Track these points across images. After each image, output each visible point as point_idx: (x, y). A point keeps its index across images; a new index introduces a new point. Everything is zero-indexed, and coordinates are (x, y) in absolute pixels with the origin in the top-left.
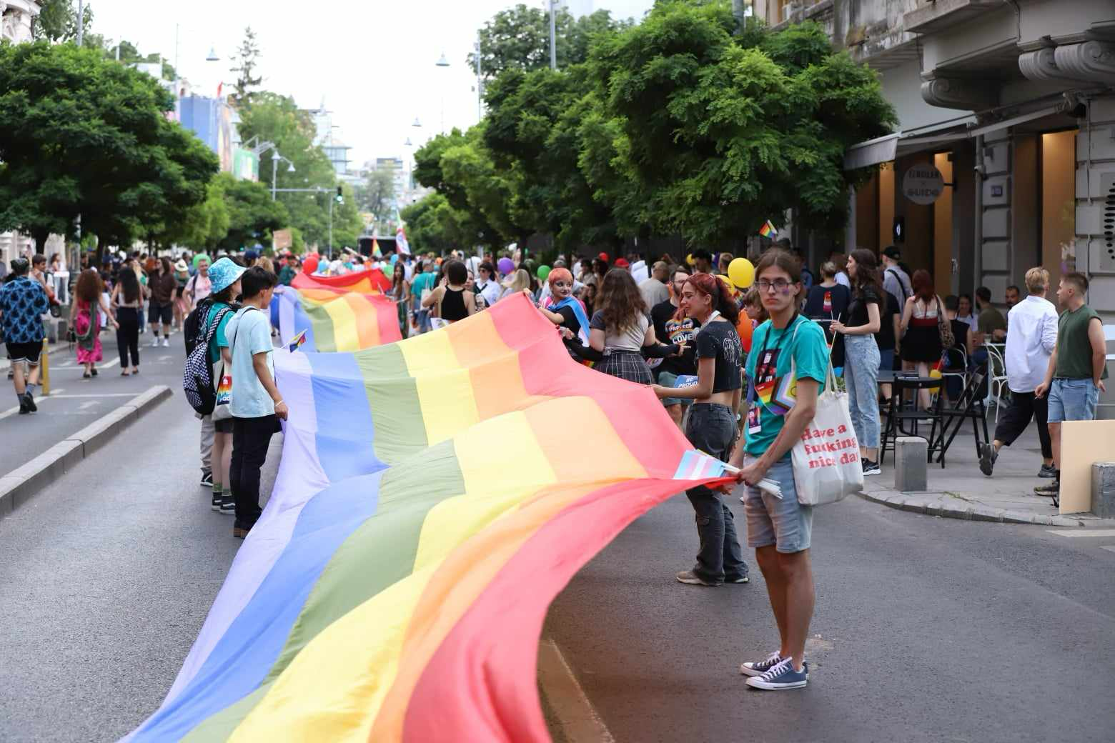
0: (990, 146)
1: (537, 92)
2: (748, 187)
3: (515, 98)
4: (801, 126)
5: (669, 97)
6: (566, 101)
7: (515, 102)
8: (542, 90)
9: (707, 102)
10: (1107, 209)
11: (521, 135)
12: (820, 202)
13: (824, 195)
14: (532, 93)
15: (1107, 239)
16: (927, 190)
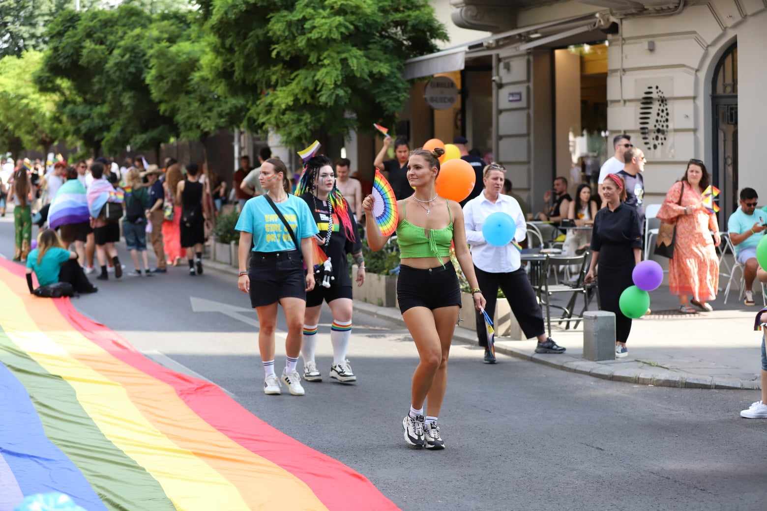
0: (507, 61)
1: (94, 26)
2: (341, 92)
3: (75, 31)
4: (375, 43)
5: (269, 16)
6: (120, 34)
7: (75, 35)
8: (98, 24)
9: (304, 19)
10: (642, 108)
11: (83, 61)
12: (394, 106)
13: (397, 99)
14: (90, 27)
15: (643, 133)
16: (445, 98)
